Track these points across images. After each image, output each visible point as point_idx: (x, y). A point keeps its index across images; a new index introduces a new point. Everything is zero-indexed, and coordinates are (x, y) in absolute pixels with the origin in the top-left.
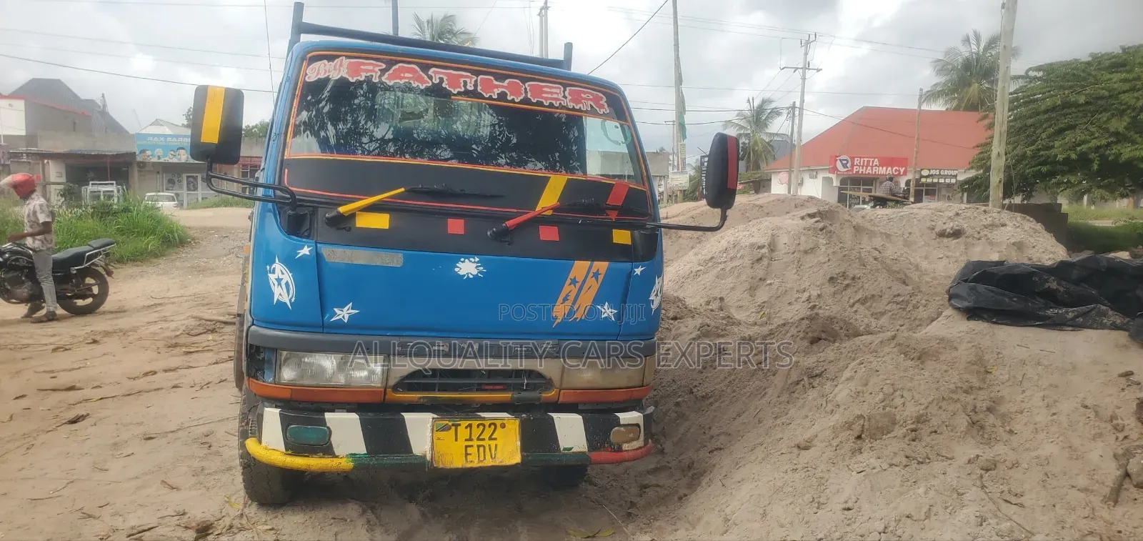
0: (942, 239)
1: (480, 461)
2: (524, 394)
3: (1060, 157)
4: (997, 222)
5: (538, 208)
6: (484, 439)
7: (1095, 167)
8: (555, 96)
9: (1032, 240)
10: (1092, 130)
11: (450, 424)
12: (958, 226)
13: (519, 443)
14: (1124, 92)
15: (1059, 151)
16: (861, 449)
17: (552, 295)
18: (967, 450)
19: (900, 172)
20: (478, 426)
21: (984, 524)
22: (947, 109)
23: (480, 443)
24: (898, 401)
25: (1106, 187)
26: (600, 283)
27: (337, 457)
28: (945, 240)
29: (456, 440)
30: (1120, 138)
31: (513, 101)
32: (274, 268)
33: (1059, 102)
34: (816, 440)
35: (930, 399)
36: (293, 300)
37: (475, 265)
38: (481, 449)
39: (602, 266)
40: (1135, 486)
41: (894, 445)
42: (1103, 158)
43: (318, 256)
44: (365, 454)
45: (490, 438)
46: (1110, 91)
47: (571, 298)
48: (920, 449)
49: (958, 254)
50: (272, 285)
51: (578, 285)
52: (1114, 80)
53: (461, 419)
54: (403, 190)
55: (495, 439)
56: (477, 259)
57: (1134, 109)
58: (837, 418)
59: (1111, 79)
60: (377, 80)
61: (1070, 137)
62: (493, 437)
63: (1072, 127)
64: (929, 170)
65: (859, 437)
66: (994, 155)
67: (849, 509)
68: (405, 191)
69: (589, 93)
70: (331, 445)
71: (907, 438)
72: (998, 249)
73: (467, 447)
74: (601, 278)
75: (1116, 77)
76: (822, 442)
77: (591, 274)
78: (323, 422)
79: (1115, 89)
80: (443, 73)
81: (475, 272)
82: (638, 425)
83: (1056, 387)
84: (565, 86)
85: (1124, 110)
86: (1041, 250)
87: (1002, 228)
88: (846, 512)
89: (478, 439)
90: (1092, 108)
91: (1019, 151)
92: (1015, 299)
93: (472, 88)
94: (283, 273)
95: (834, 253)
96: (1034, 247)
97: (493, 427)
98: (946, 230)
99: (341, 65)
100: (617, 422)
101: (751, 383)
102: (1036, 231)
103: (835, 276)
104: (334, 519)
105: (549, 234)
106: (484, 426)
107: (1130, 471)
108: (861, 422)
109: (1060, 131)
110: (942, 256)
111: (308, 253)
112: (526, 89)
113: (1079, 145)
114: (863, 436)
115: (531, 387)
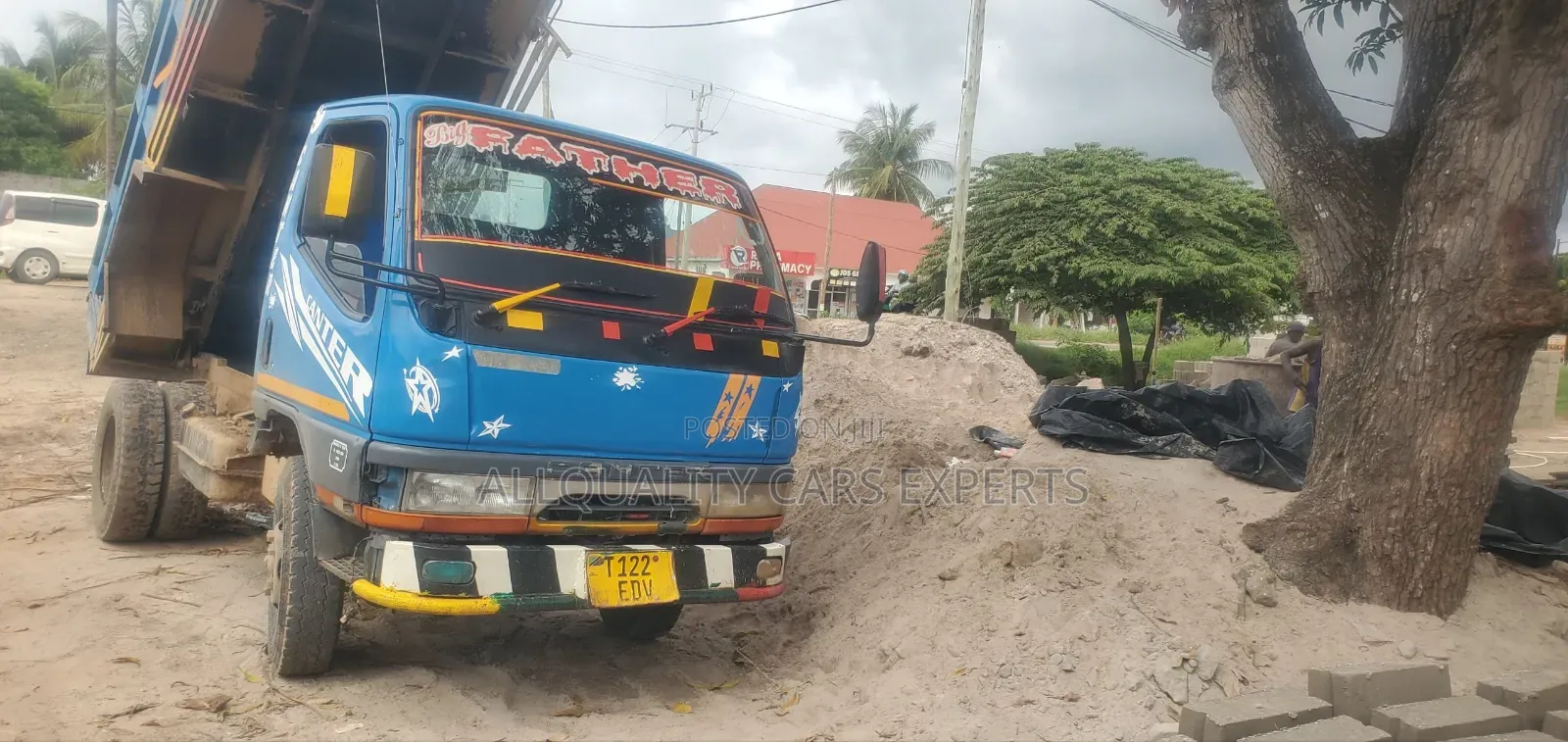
0: (908, 358)
1: (635, 599)
2: (669, 524)
3: (1019, 268)
4: (966, 340)
5: (690, 314)
6: (637, 575)
7: (1054, 281)
8: (690, 185)
9: (1003, 362)
10: (1052, 238)
11: (603, 557)
12: (925, 343)
13: (674, 578)
14: (1083, 198)
15: (1018, 261)
16: (1013, 577)
17: (707, 410)
18: (1113, 574)
19: (806, 271)
20: (632, 559)
21: (1154, 640)
22: (855, 195)
23: (634, 578)
24: (1040, 528)
25: (1064, 305)
26: (752, 399)
27: (481, 597)
28: (912, 359)
29: (610, 575)
30: (1079, 250)
31: (649, 188)
32: (414, 373)
33: (1017, 204)
34: (962, 569)
35: (1069, 526)
36: (436, 411)
37: (634, 375)
38: (636, 585)
39: (754, 380)
40: (1255, 602)
41: (1044, 570)
42: (1063, 271)
43: (468, 359)
44: (510, 594)
45: (644, 574)
46: (1069, 195)
47: (725, 416)
48: (1069, 574)
49: (929, 376)
50: (409, 391)
51: (732, 401)
52: (1075, 183)
53: (614, 551)
54: (557, 285)
55: (649, 574)
56: (636, 369)
57: (1093, 218)
58: (983, 546)
59: (1070, 182)
60: (507, 153)
61: (1029, 244)
62: (646, 571)
63: (1031, 234)
64: (840, 270)
65: (1008, 565)
66: (950, 261)
67: (1020, 635)
68: (561, 288)
69: (722, 184)
70: (475, 583)
71: (1057, 564)
72: (971, 372)
73: (621, 583)
74: (754, 393)
75: (1076, 179)
76: (970, 570)
77: (745, 390)
78: (468, 556)
79: (1075, 193)
80: (576, 150)
81: (633, 384)
82: (780, 558)
83: (1165, 513)
84: (698, 174)
85: (1083, 219)
86: (1013, 374)
87: (972, 347)
88: (1018, 638)
89: (632, 574)
90: (1050, 212)
91: (974, 256)
92: (1111, 426)
93: (607, 170)
94: (425, 378)
95: (818, 371)
96: (1005, 370)
97: (646, 560)
98: (912, 347)
99: (464, 129)
100: (763, 554)
101: (835, 516)
102: (1007, 352)
103: (821, 399)
104: (408, 686)
105: (703, 342)
106: (637, 558)
107: (1250, 588)
108: (1010, 549)
109: (1018, 238)
110: (912, 377)
111: (458, 356)
112: (660, 174)
113: (1037, 255)
114: (1013, 563)
115: (679, 515)
